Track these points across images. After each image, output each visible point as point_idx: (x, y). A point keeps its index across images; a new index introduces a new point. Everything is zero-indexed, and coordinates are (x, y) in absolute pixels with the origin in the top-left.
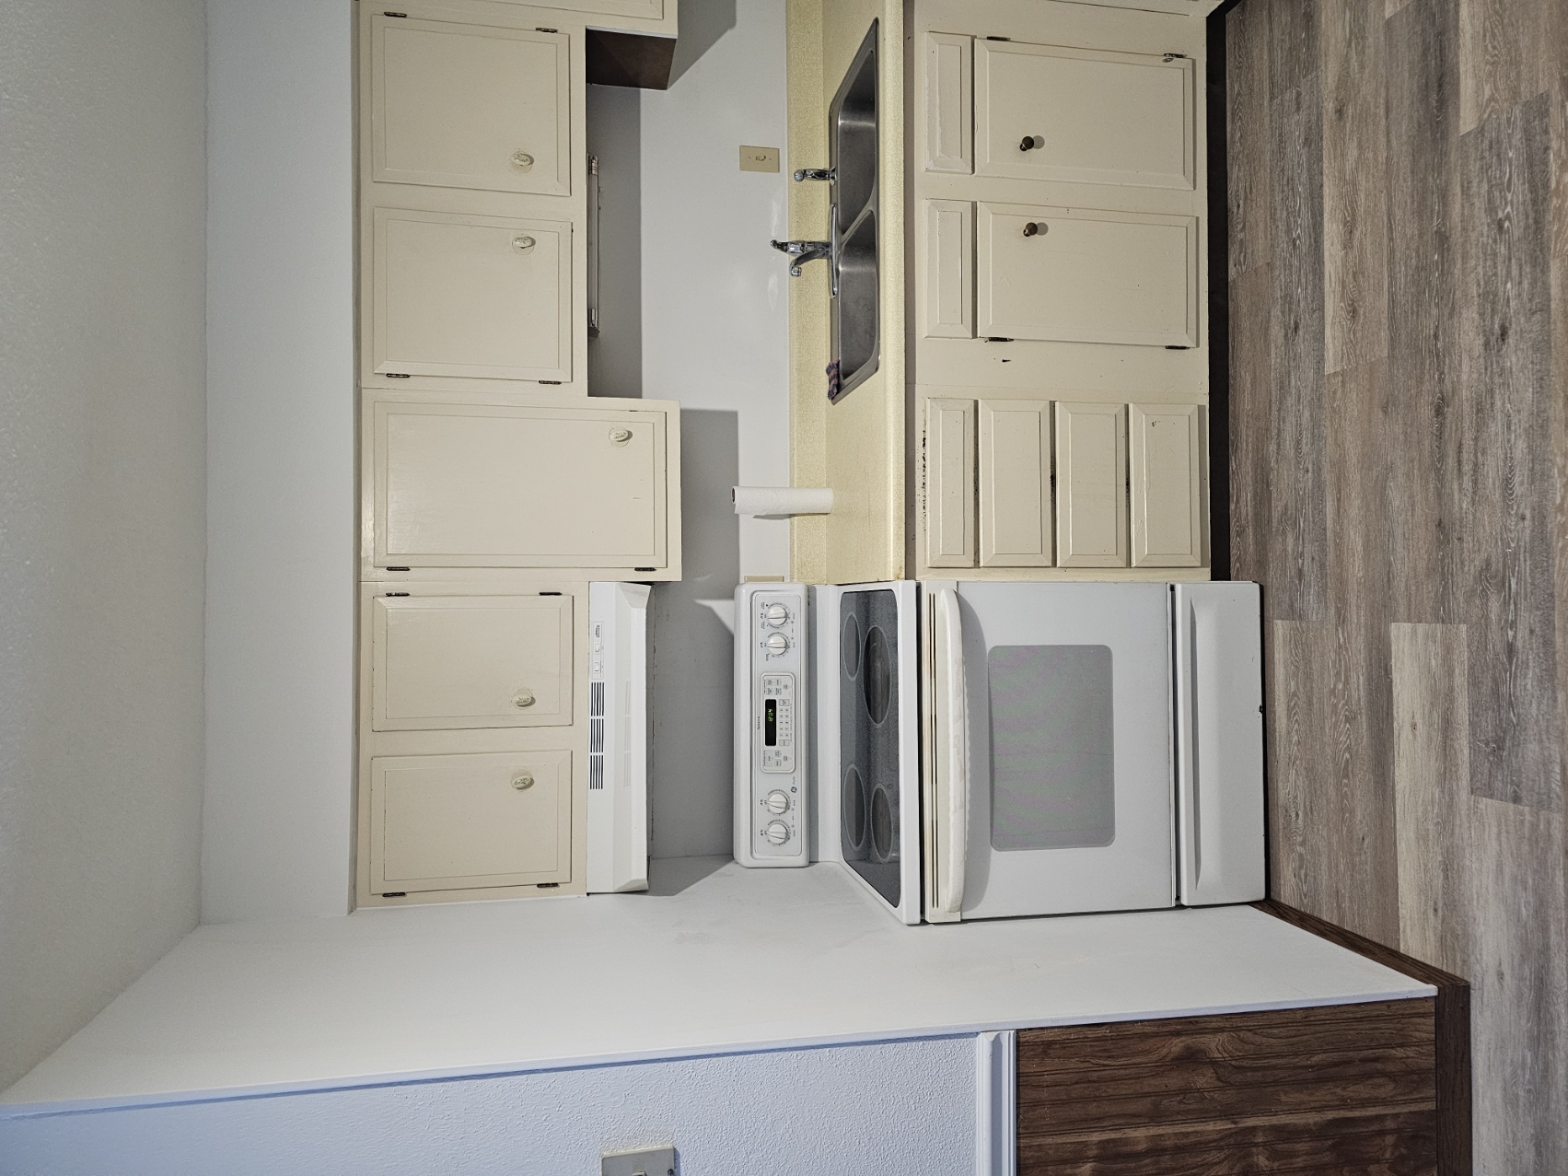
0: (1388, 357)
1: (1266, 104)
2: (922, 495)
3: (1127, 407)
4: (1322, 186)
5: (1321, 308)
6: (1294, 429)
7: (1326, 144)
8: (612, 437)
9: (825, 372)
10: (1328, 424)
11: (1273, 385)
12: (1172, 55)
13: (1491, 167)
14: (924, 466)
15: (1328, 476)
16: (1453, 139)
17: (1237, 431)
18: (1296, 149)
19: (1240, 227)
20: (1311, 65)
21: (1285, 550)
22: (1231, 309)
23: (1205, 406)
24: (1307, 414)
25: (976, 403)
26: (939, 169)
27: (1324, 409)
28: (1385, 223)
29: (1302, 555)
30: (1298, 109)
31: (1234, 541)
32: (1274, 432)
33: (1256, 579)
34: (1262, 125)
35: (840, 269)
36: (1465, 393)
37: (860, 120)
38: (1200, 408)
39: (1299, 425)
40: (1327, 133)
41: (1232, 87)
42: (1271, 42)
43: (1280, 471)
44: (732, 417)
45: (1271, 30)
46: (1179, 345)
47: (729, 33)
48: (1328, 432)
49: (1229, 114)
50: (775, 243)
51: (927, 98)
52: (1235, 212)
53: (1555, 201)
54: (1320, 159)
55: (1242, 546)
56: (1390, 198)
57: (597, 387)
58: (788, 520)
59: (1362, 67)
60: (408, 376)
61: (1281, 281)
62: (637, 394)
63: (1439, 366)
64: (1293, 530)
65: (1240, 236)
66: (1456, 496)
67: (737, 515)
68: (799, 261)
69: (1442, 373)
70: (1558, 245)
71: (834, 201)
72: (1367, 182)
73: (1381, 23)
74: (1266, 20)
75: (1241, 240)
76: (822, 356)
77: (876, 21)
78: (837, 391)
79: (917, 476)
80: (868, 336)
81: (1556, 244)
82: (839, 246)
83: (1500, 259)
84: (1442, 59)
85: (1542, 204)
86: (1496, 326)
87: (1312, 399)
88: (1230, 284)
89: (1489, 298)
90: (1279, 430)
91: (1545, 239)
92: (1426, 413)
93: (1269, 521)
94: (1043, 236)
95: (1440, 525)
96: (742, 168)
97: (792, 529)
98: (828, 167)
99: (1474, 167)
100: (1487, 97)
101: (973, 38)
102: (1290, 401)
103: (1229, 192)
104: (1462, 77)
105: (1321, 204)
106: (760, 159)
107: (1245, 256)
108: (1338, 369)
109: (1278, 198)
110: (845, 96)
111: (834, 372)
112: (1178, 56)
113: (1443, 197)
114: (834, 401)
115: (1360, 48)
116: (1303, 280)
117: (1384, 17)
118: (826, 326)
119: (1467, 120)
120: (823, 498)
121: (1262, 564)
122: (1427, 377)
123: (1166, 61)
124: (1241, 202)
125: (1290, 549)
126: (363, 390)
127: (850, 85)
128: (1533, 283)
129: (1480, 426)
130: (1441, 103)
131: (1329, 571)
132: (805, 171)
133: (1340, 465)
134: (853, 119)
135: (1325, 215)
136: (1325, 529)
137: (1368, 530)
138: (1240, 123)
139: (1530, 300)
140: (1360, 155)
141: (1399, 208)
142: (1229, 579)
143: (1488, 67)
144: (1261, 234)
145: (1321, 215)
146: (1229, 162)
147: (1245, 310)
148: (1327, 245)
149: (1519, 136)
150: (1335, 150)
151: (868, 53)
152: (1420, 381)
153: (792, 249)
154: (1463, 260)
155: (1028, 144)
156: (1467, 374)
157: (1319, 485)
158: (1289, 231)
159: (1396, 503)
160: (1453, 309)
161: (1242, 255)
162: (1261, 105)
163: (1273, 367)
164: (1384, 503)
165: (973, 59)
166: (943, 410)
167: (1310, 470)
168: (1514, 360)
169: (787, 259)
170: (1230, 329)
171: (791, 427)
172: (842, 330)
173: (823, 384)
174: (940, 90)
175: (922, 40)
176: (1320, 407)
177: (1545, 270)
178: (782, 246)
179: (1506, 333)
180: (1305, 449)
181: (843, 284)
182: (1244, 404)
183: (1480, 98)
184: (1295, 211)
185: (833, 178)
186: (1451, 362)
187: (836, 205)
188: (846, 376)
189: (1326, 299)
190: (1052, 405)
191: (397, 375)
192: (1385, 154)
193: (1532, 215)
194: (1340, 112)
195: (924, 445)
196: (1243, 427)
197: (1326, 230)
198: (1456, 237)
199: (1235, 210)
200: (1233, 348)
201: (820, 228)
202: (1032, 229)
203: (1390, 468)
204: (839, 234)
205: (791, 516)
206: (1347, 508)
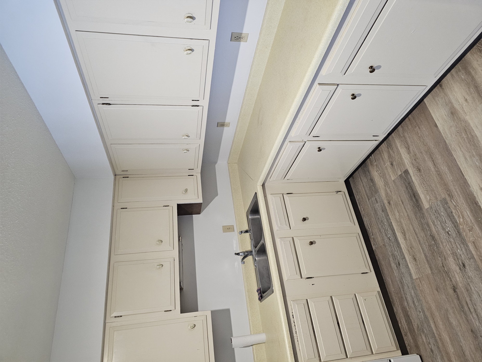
0: (431, 273)
1: (367, 201)
2: (296, 336)
3: (355, 295)
4: (391, 223)
5: (405, 258)
6: (411, 297)
7: (388, 211)
8: (189, 327)
9: (256, 292)
10: (421, 295)
11: (398, 282)
12: (337, 191)
13: (438, 217)
14: (295, 325)
15: (428, 314)
16: (424, 210)
17: (392, 298)
18: (380, 212)
19: (371, 234)
20: (376, 191)
21: (423, 341)
22: (377, 259)
23: (379, 291)
24: (413, 292)
25: (307, 300)
26: (280, 229)
27: (418, 290)
28: (414, 233)
29: (430, 343)
30: (377, 202)
31: (405, 338)
32: (405, 298)
33: (417, 353)
34: (368, 206)
35: (256, 259)
36: (460, 285)
37: (255, 216)
38: (378, 292)
39: (411, 296)
40: (387, 209)
41: (357, 197)
42: (363, 185)
43: (411, 312)
44: (228, 310)
45: (362, 183)
46: (365, 272)
47: (216, 198)
48: (422, 298)
49: (358, 204)
50: (236, 254)
51: (273, 211)
52: (369, 230)
53: (461, 227)
54: (388, 215)
55: (408, 340)
56: (413, 226)
57: (183, 311)
58: (251, 347)
59: (391, 191)
60: (122, 316)
61: (389, 250)
62: (197, 310)
63: (448, 276)
64: (423, 333)
65: (372, 237)
66: (473, 320)
67: (234, 349)
68: (243, 258)
69: (450, 278)
70: (468, 239)
71: (251, 238)
72: (404, 221)
73: (392, 181)
74: (360, 181)
75: (373, 238)
76: (255, 287)
77: (256, 193)
78: (261, 298)
79: (293, 329)
80: (268, 278)
81: (467, 239)
82: (255, 251)
83: (453, 243)
84: (412, 190)
85: (458, 227)
86: (461, 263)
87: (413, 287)
88: (374, 251)
89: (454, 254)
90: (406, 298)
91: (463, 237)
92: (451, 291)
93: (414, 331)
94: (315, 244)
95: (472, 331)
96: (224, 232)
97: (253, 350)
98: (248, 229)
99: (433, 217)
100: (429, 199)
101: (283, 194)
102: (406, 288)
103: (365, 225)
104: (420, 194)
105: (393, 227)
106: (228, 229)
107: (376, 243)
108: (417, 277)
109: (380, 226)
110: (250, 210)
111: (259, 292)
112: (339, 191)
113: (428, 225)
114: (261, 301)
115: (388, 187)
116: (396, 250)
117: (392, 180)
118: (254, 276)
119: (426, 205)
120: (262, 337)
121: (417, 346)
122: (446, 279)
123: (337, 193)
124: (369, 227)
125: (425, 341)
126: (106, 323)
127: (251, 207)
128: (466, 250)
129: (470, 296)
130: (417, 200)
131: (441, 349)
132: (242, 231)
133: (430, 309)
134: (254, 216)
135: (395, 231)
136: (434, 333)
137: (449, 334)
138: (362, 206)
139: (467, 255)
140: (399, 214)
141: (416, 228)
142: (408, 354)
143: (426, 192)
144: (378, 236)
145: (394, 231)
146: (362, 216)
147: (381, 259)
148: (399, 239)
149: (442, 209)
150: (392, 213)
151: (255, 200)
152: (445, 281)
153: (241, 254)
154: (442, 243)
155: (304, 219)
156: (458, 278)
157: (426, 317)
158: (386, 235)
159: (454, 323)
160: (445, 258)
161: (375, 242)
162: (366, 201)
163: (396, 276)
164: (450, 324)
165: (284, 199)
166: (297, 304)
167: (421, 311)
168: (471, 274)
169: (240, 258)
170: (379, 265)
171: (248, 312)
172: (260, 278)
173: (256, 296)
174: (276, 209)
175: (269, 197)
176: (416, 289)
177: (467, 246)
178: (238, 254)
179: (465, 265)
180: (417, 304)
181: (258, 263)
182: (391, 289)
183: (427, 199)
184: (386, 230)
185: (250, 232)
186: (451, 274)
187: (252, 240)
188: (264, 293)
189: (405, 255)
190: (331, 297)
191: (118, 317)
192: (406, 214)
193: (456, 230)
194: (389, 203)
195: (293, 317)
196: (394, 297)
197: (397, 235)
198: (436, 236)
199: (368, 229)
200: (382, 270)
201: (248, 246)
202: (311, 243)
203: (447, 310)
204: (255, 248)
205: (252, 345)
206: (438, 325)
